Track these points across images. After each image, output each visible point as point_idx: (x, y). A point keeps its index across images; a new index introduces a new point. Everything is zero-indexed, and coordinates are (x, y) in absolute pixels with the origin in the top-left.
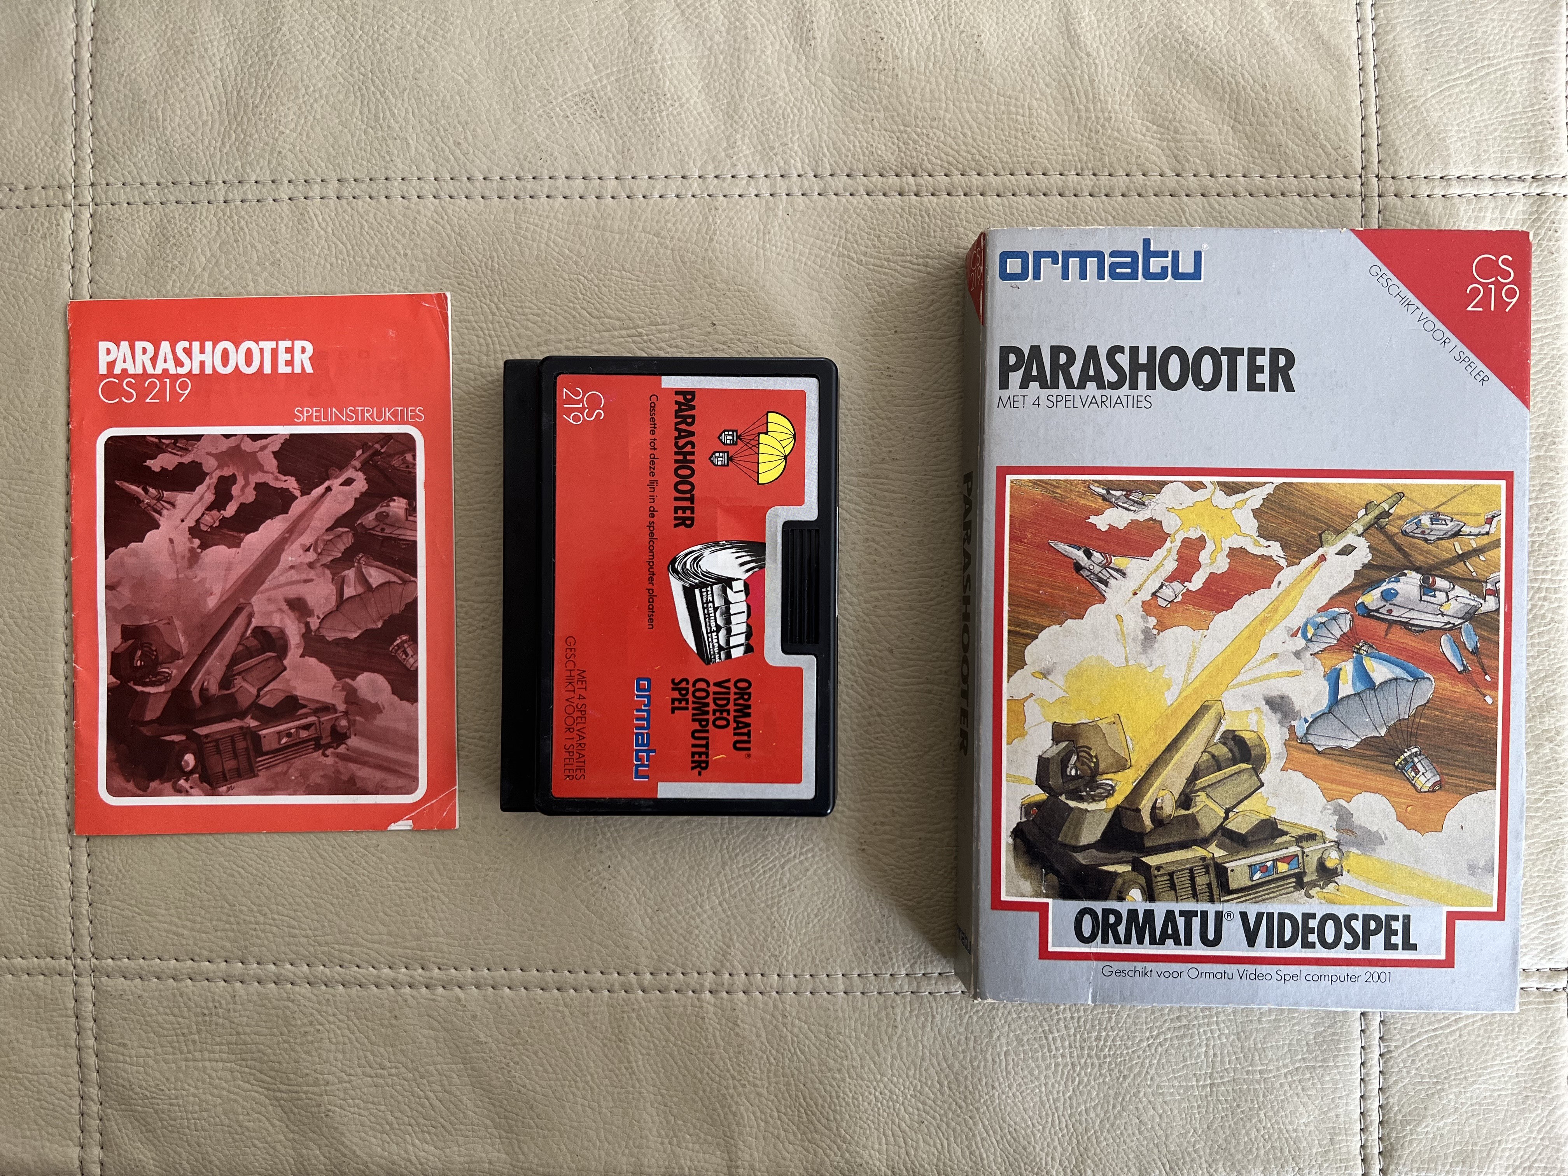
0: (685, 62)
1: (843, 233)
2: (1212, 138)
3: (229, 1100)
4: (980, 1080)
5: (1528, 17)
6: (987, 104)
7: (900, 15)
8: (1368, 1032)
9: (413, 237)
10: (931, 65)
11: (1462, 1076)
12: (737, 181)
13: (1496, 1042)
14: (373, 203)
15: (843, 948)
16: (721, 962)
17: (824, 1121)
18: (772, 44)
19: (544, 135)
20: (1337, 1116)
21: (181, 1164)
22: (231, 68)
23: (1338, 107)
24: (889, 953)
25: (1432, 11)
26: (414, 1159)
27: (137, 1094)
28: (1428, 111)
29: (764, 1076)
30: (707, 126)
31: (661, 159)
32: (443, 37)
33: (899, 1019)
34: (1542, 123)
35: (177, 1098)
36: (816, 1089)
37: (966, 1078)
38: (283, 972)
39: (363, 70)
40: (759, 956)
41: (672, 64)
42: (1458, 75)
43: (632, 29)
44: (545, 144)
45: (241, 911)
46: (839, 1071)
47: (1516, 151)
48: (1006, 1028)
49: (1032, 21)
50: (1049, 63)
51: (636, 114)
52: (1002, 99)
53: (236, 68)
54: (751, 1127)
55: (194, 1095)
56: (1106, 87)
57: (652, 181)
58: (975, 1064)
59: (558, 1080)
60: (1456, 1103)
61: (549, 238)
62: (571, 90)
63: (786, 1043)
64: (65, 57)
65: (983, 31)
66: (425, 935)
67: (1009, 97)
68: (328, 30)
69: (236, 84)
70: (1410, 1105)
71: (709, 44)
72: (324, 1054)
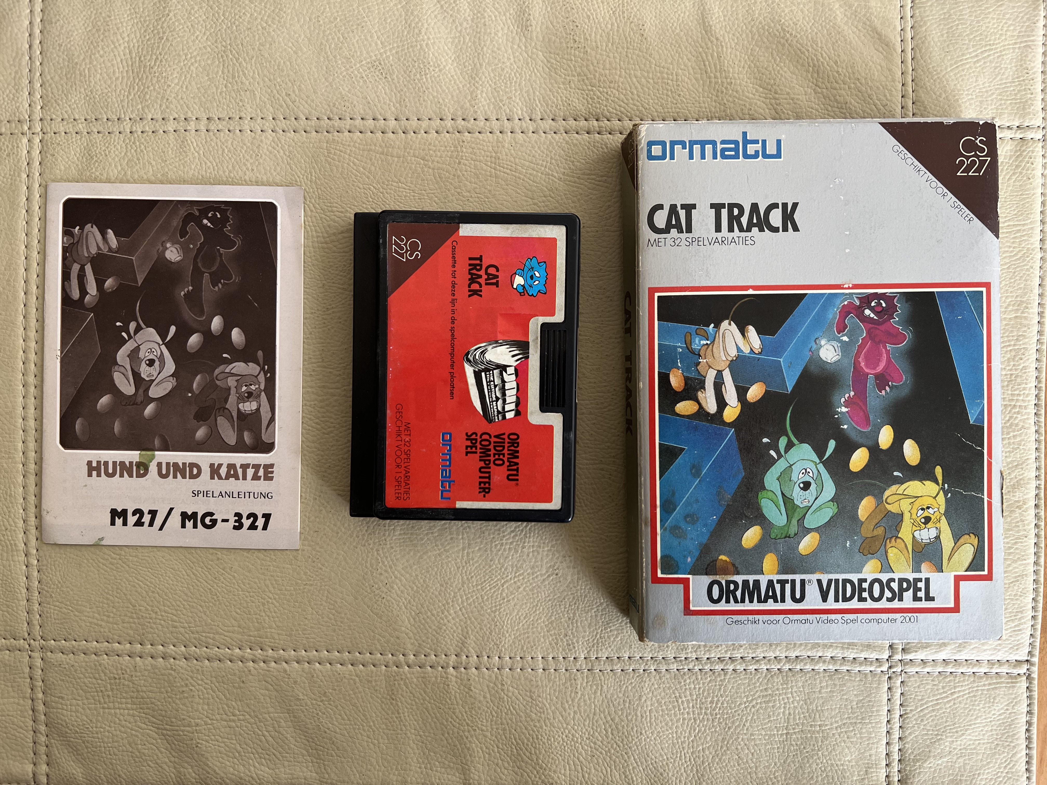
0: (443, 41)
1: (549, 159)
2: (800, 97)
3: (132, 735)
4: (632, 729)
5: (1018, 17)
6: (648, 72)
7: (590, 11)
8: (892, 701)
9: (258, 157)
10: (610, 45)
11: (954, 731)
12: (477, 122)
13: (978, 708)
14: (231, 134)
15: (542, 640)
16: (461, 648)
17: (528, 754)
18: (502, 29)
19: (347, 89)
20: (870, 755)
21: (100, 777)
22: (135, 41)
23: (886, 77)
24: (573, 643)
25: (952, 11)
26: (254, 775)
27: (71, 730)
28: (947, 81)
29: (489, 724)
30: (458, 85)
31: (426, 107)
32: (279, 22)
33: (579, 687)
34: (1025, 90)
35: (97, 733)
36: (523, 733)
37: (623, 727)
38: (168, 651)
39: (224, 43)
40: (486, 645)
41: (434, 43)
42: (968, 56)
43: (407, 17)
44: (347, 96)
45: (140, 610)
46: (539, 721)
47: (1006, 108)
48: (651, 695)
49: (679, 15)
50: (690, 44)
51: (409, 76)
52: (658, 68)
53: (138, 41)
54: (480, 758)
55: (108, 732)
56: (728, 61)
57: (420, 122)
58: (629, 718)
59: (351, 724)
60: (950, 748)
61: (350, 160)
62: (365, 59)
63: (503, 702)
64: (23, 32)
65: (646, 22)
66: (263, 627)
67: (663, 68)
68: (201, 16)
69: (138, 52)
70: (919, 749)
71: (459, 29)
72: (195, 705)
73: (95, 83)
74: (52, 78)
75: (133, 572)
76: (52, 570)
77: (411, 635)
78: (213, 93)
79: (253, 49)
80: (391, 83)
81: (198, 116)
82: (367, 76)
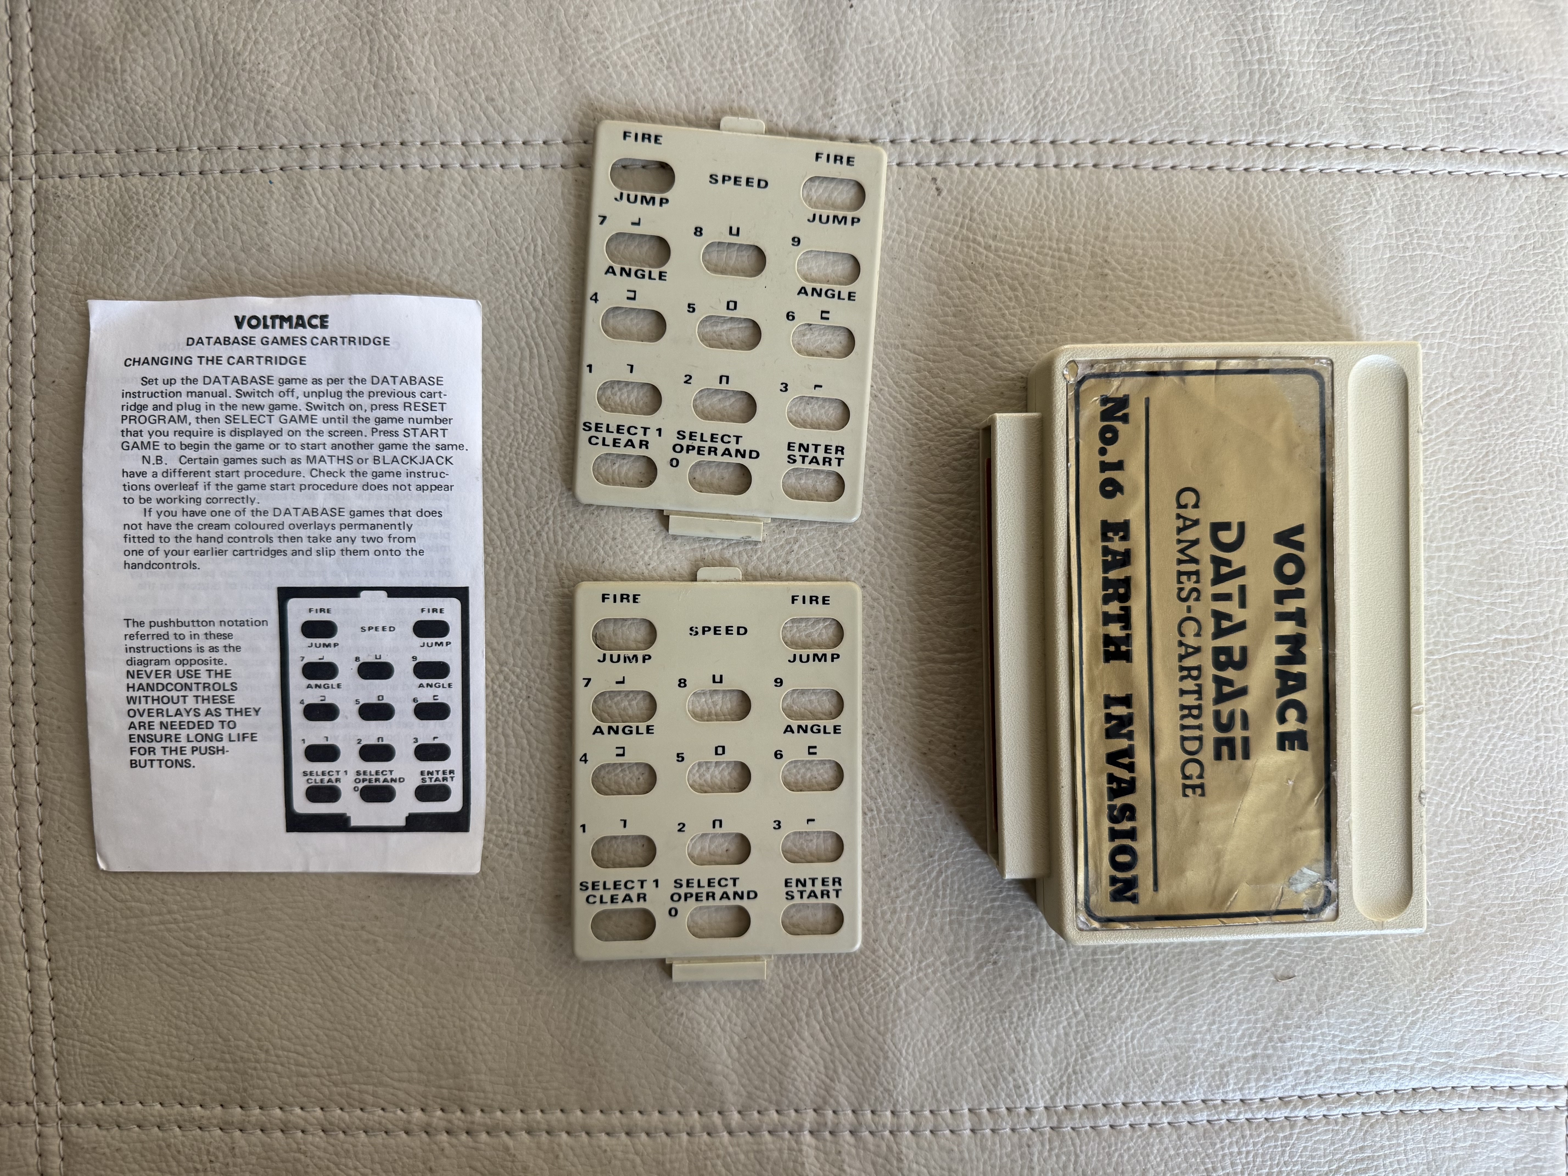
73: (134, 83)
74: (53, 77)
75: (222, 979)
76: (75, 978)
77: (734, 1077)
78: (352, 98)
79: (427, 19)
80: (679, 76)
81: (324, 141)
82: (634, 64)
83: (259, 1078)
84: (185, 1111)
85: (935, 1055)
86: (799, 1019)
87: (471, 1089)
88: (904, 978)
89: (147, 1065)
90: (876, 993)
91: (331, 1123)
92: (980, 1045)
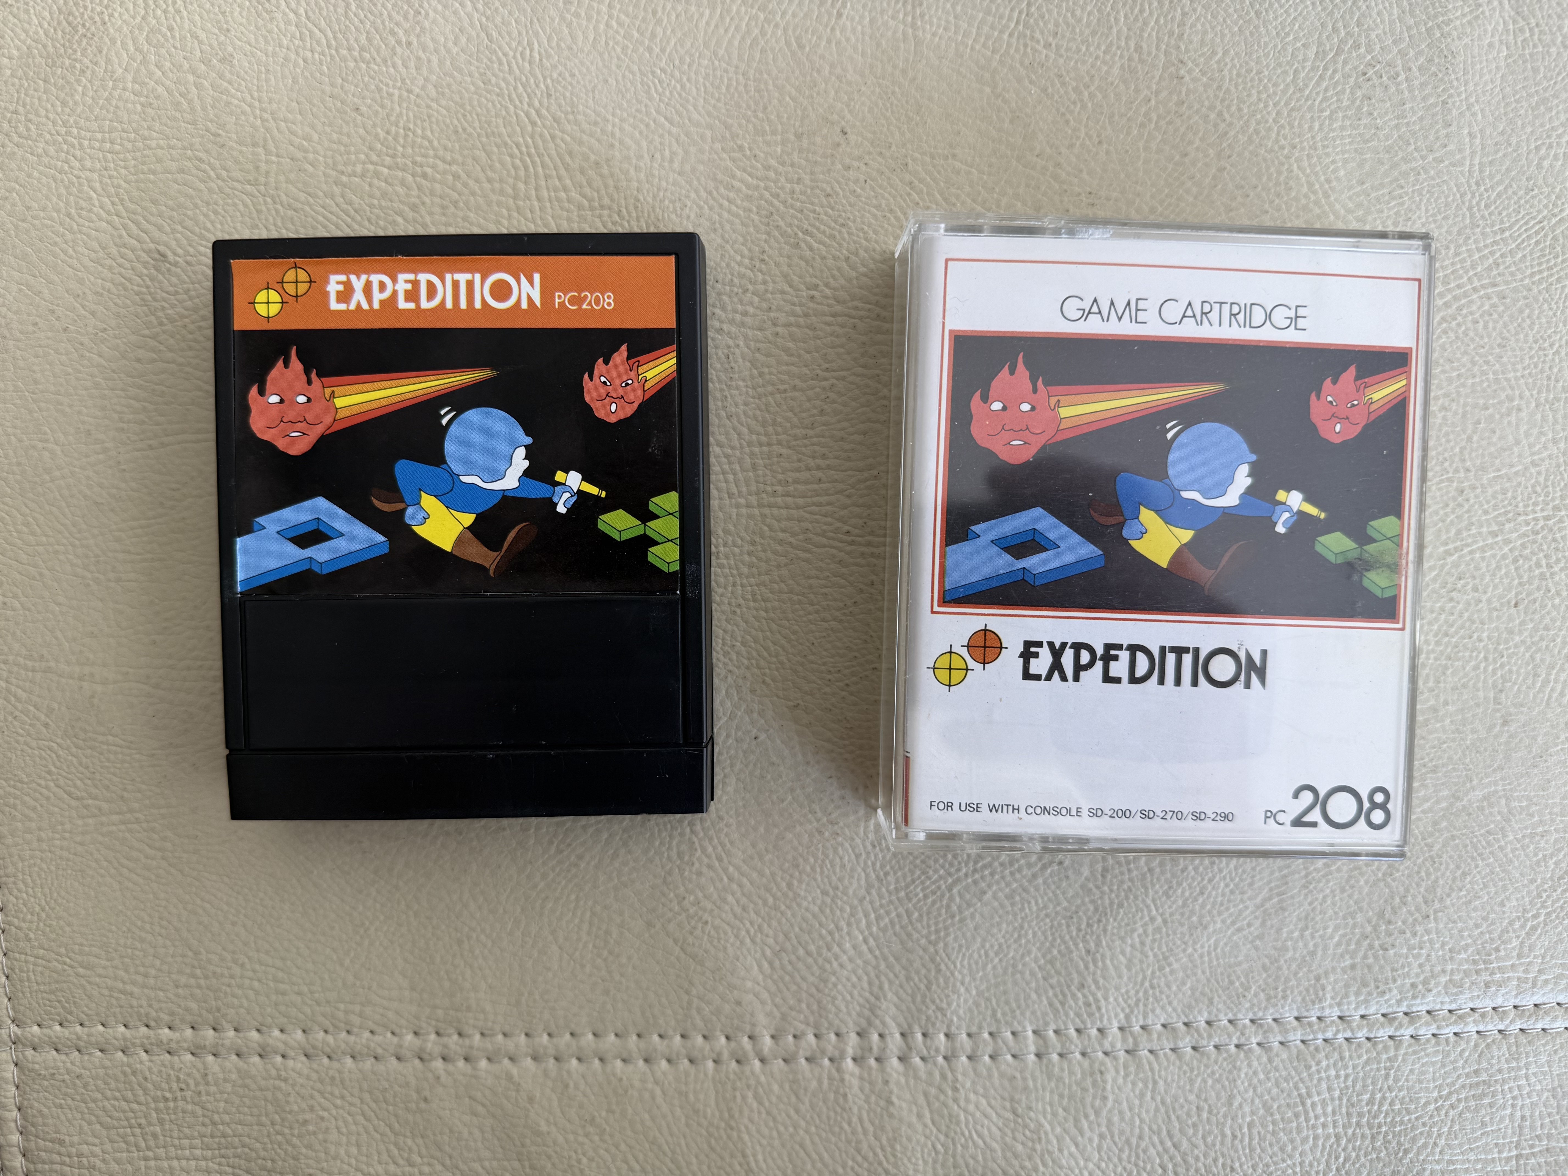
83: (234, 996)
84: (151, 1033)
85: (994, 968)
86: (839, 929)
87: (469, 1009)
88: (957, 881)
89: (109, 982)
90: (926, 897)
91: (314, 1047)
92: (1044, 956)
